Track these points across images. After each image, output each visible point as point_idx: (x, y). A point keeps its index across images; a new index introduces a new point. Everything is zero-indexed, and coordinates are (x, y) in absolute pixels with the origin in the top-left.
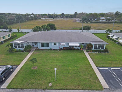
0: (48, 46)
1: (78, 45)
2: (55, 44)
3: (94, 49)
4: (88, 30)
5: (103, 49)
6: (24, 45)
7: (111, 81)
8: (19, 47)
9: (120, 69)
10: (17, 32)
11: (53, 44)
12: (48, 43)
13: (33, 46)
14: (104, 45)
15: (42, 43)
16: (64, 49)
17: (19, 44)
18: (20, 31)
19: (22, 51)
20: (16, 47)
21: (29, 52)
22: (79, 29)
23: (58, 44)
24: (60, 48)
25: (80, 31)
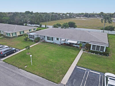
0: (53, 40)
1: (76, 42)
2: (58, 39)
3: (92, 49)
4: (111, 31)
5: (103, 51)
6: (35, 37)
7: (75, 80)
8: (32, 38)
9: (99, 74)
10: (45, 27)
11: (56, 39)
12: (52, 38)
13: (43, 38)
14: (104, 47)
15: (48, 37)
16: (64, 45)
17: (32, 36)
18: (47, 27)
19: (33, 41)
20: (30, 37)
21: (37, 42)
22: (100, 29)
23: (60, 40)
24: (62, 43)
25: (101, 31)
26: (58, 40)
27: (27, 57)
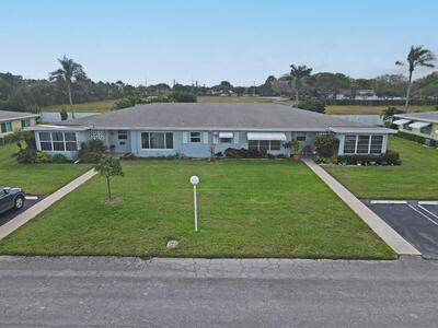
0: (170, 146)
1: (282, 137)
2: (195, 137)
3: (345, 151)
5: (379, 152)
7: (424, 235)
8: (59, 147)
10: (60, 120)
11: (186, 138)
12: (170, 136)
13: (112, 147)
14: (382, 135)
15: (145, 135)
16: (228, 157)
17: (57, 135)
20: (46, 146)
23: (205, 138)
24: (216, 152)
26: (198, 140)
27: (120, 211)
